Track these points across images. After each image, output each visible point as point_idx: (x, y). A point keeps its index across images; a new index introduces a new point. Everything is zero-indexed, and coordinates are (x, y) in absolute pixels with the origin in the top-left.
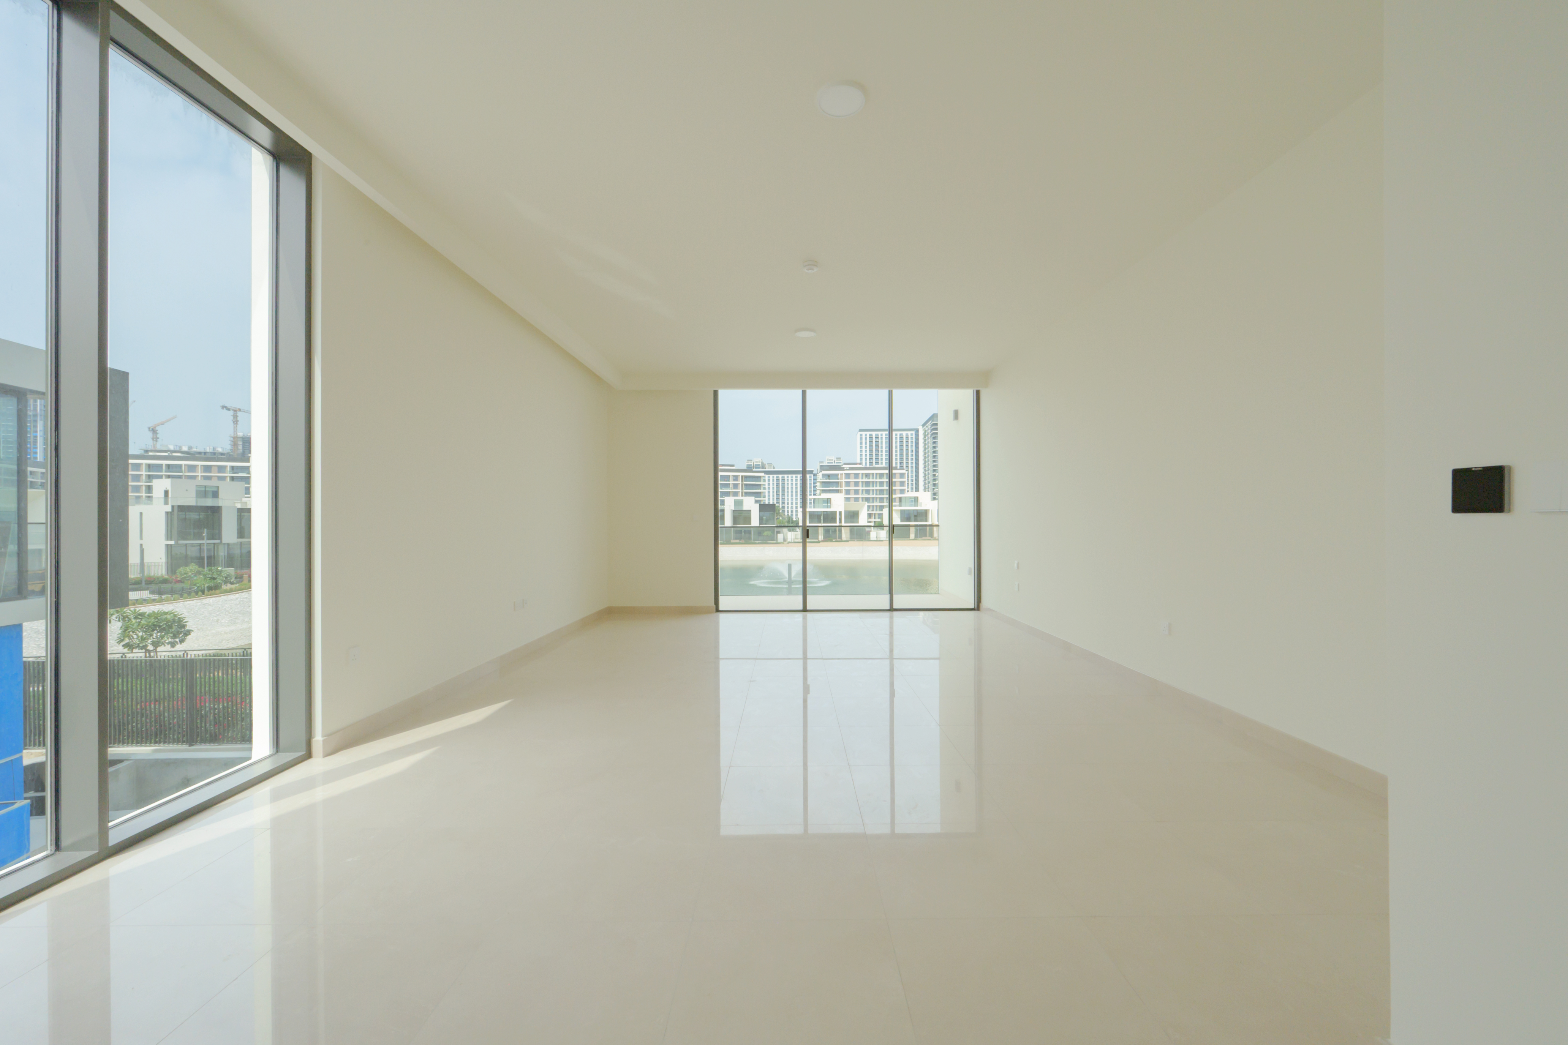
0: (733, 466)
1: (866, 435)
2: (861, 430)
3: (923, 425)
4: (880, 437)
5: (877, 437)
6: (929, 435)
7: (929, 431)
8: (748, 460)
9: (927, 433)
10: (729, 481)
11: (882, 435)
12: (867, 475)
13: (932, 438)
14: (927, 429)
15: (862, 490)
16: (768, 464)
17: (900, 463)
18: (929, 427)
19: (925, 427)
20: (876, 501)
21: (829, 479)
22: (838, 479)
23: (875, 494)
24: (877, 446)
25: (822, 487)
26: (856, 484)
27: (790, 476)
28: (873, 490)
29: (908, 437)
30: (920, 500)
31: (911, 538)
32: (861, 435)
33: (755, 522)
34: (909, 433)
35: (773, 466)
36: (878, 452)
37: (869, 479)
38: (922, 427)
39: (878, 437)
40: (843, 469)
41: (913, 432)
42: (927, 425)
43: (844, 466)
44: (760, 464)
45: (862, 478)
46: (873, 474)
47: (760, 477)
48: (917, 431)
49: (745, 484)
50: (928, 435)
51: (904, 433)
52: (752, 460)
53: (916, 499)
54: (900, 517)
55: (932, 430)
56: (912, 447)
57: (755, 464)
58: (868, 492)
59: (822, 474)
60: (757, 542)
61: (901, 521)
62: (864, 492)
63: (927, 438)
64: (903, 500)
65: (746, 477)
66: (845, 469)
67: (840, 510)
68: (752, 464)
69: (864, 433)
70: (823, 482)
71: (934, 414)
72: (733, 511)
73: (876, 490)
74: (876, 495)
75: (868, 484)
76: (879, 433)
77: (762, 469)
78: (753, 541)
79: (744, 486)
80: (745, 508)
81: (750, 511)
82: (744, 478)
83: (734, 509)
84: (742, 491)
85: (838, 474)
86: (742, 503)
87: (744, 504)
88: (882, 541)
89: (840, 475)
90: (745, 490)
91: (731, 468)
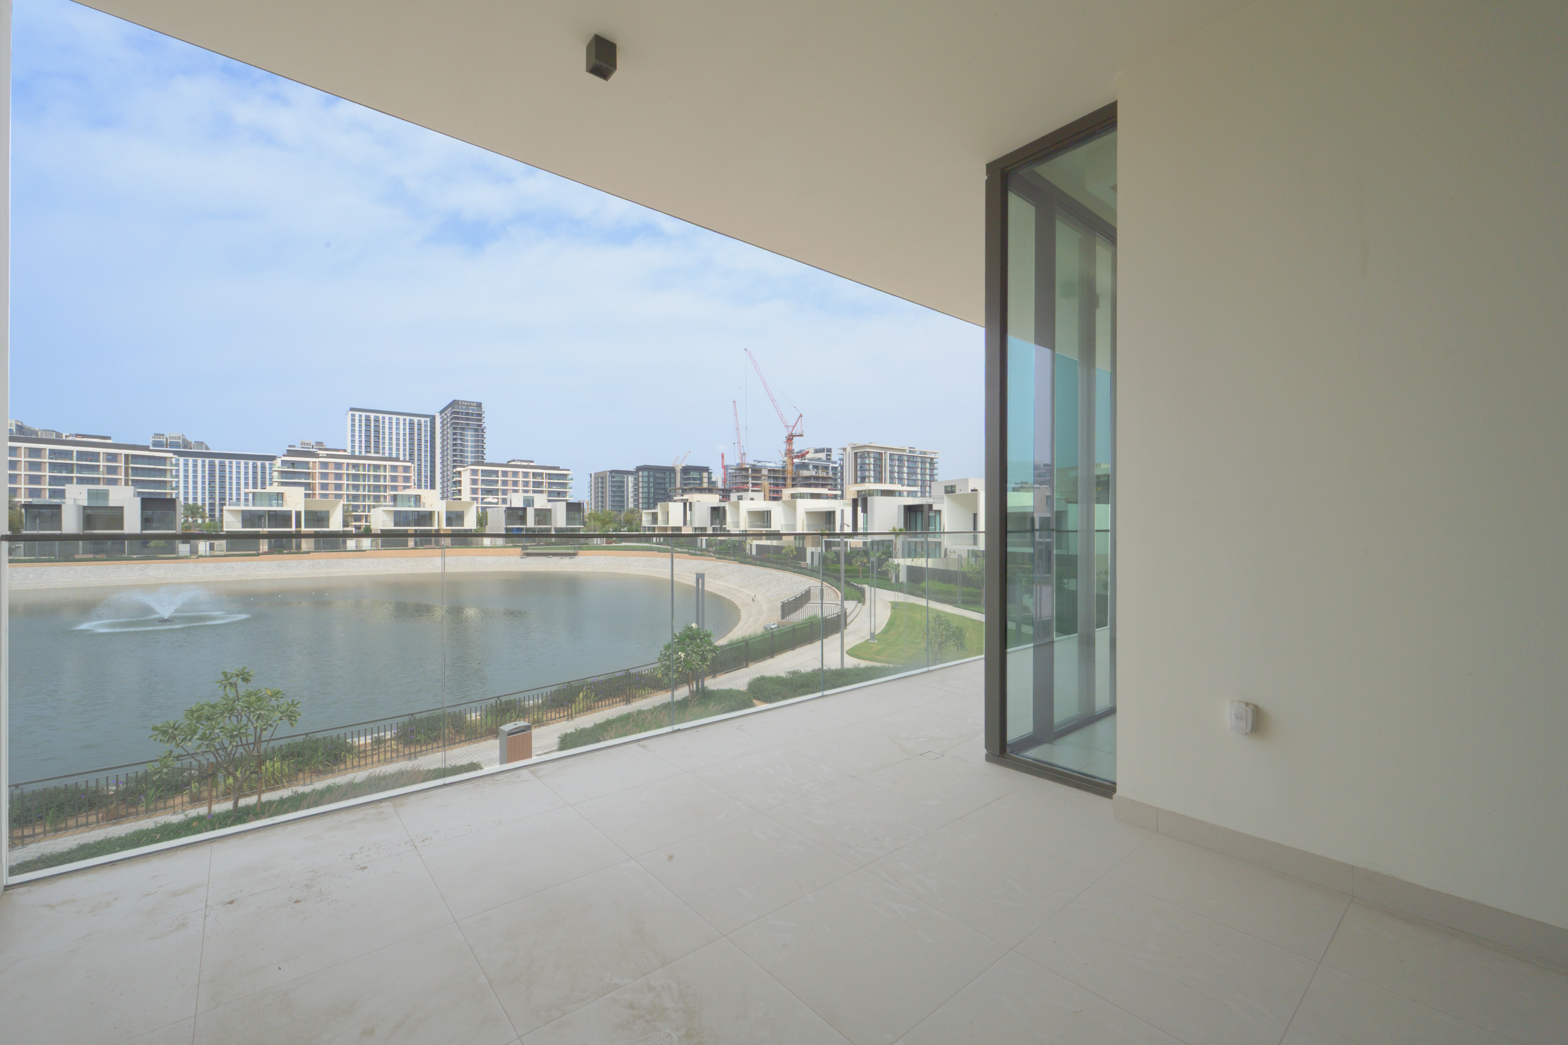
0: (109, 438)
1: (360, 416)
2: (352, 409)
3: (441, 412)
4: (381, 420)
5: (377, 420)
6: (449, 425)
7: (449, 420)
8: (155, 434)
9: (445, 422)
10: (98, 461)
11: (384, 418)
12: (355, 466)
13: (452, 428)
14: (445, 417)
15: (348, 485)
16: (195, 442)
17: (410, 455)
18: (449, 414)
19: (443, 415)
20: (369, 499)
21: (294, 468)
22: (309, 469)
23: (367, 491)
24: (377, 431)
25: (282, 479)
26: (338, 476)
27: (234, 462)
28: (364, 486)
29: (421, 424)
30: (421, 500)
31: (409, 546)
32: (353, 415)
33: (132, 524)
34: (423, 420)
35: (206, 445)
36: (379, 439)
37: (359, 471)
38: (439, 414)
39: (379, 421)
40: (316, 456)
41: (428, 420)
42: (446, 412)
43: (319, 452)
44: (181, 441)
45: (347, 470)
46: (364, 465)
47: (165, 458)
48: (433, 418)
49: (132, 468)
50: (447, 424)
51: (416, 419)
52: (163, 435)
53: (414, 498)
54: (393, 520)
55: (452, 419)
56: (425, 437)
57: (169, 440)
58: (356, 487)
59: (282, 461)
60: (135, 556)
61: (395, 526)
62: (351, 487)
63: (445, 427)
64: (397, 499)
65: (133, 456)
66: (320, 455)
67: (298, 510)
68: (164, 440)
69: (357, 414)
70: (282, 472)
71: (454, 401)
72: (85, 508)
73: (369, 486)
74: (369, 491)
75: (356, 477)
76: (381, 416)
77: (184, 448)
78: (125, 556)
79: (130, 471)
80: (112, 503)
81: (122, 508)
82: (130, 459)
83: (86, 504)
84: (127, 478)
85: (308, 463)
86: (105, 495)
87: (111, 496)
88: (365, 551)
89: (311, 463)
90: (132, 476)
91: (103, 442)
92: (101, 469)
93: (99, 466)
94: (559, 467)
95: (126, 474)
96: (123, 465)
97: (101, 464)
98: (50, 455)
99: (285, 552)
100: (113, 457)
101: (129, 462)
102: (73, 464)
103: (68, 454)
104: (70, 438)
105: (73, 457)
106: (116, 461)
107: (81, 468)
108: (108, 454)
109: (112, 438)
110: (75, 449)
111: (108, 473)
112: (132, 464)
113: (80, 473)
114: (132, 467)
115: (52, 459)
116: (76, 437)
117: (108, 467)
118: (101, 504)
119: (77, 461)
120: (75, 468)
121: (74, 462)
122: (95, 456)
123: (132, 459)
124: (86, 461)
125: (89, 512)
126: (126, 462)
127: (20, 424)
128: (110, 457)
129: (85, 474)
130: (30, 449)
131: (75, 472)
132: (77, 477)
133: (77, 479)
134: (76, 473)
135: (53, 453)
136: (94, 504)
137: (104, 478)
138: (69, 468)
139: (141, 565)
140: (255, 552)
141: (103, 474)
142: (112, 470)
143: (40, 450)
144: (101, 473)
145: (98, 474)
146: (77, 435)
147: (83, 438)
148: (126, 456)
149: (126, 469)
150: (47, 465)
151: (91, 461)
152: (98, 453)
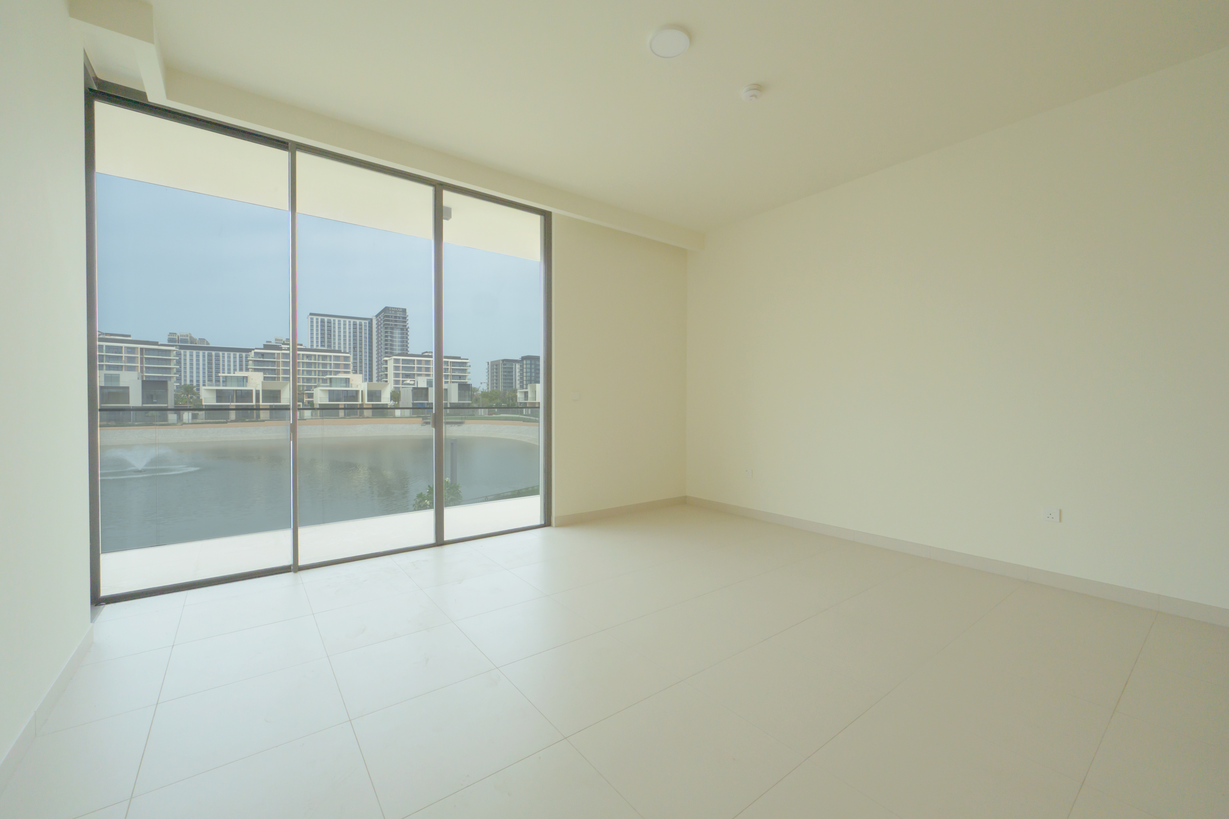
0: (129, 336)
1: (317, 319)
2: (311, 314)
3: (377, 316)
4: (332, 322)
5: (329, 322)
6: (382, 326)
7: (382, 322)
9: (380, 323)
10: (121, 353)
11: (334, 320)
12: (308, 357)
13: (384, 328)
14: (380, 320)
15: (303, 371)
16: (199, 339)
17: (354, 348)
18: (382, 318)
19: (378, 318)
20: (319, 381)
21: (263, 358)
22: (274, 359)
23: (317, 375)
24: (329, 330)
25: (254, 366)
27: (226, 353)
28: (315, 371)
29: (362, 325)
30: (351, 382)
31: (340, 417)
32: (312, 319)
33: (136, 399)
34: (363, 322)
35: (207, 342)
36: (331, 336)
37: (311, 360)
38: (375, 317)
39: (331, 323)
40: (281, 349)
41: (367, 322)
42: (380, 316)
43: (283, 346)
44: (188, 338)
45: (303, 359)
46: (315, 356)
47: (170, 351)
48: (371, 320)
50: (381, 325)
51: (358, 322)
52: (178, 334)
53: (347, 381)
54: (328, 397)
55: (384, 321)
56: (365, 334)
58: (309, 372)
59: (254, 352)
60: (136, 423)
61: (329, 401)
62: (305, 373)
63: (380, 327)
64: (333, 381)
65: (147, 349)
66: (283, 348)
67: (258, 389)
69: (315, 318)
70: (255, 361)
71: (386, 308)
72: (102, 387)
73: (319, 371)
74: (318, 376)
75: (309, 365)
76: (332, 319)
77: (191, 343)
78: (130, 423)
79: (144, 360)
80: (122, 384)
81: (128, 388)
83: (103, 385)
84: (142, 366)
85: (274, 354)
86: (117, 378)
87: (121, 379)
88: (305, 420)
89: (276, 354)
90: (146, 364)
91: (125, 339)
92: (123, 359)
93: (122, 356)
94: (460, 357)
95: (142, 363)
96: (139, 356)
99: (247, 420)
100: (132, 350)
101: (144, 354)
105: (103, 350)
106: (134, 353)
107: (109, 358)
108: (128, 348)
109: (131, 336)
110: (105, 344)
111: (129, 362)
112: (146, 355)
113: (108, 362)
114: (146, 358)
116: (106, 335)
117: (128, 357)
118: (114, 384)
119: (106, 353)
120: (105, 358)
121: (104, 354)
122: (119, 350)
123: (145, 352)
124: (112, 353)
125: (106, 391)
126: (142, 354)
128: (130, 350)
129: (111, 363)
132: (106, 365)
133: (106, 367)
134: (106, 362)
136: (109, 384)
137: (125, 366)
139: (140, 430)
140: (225, 421)
141: (125, 363)
142: (131, 359)
144: (123, 362)
145: (121, 363)
146: (106, 334)
147: (110, 336)
148: (142, 349)
149: (142, 359)
151: (116, 353)
152: (122, 347)
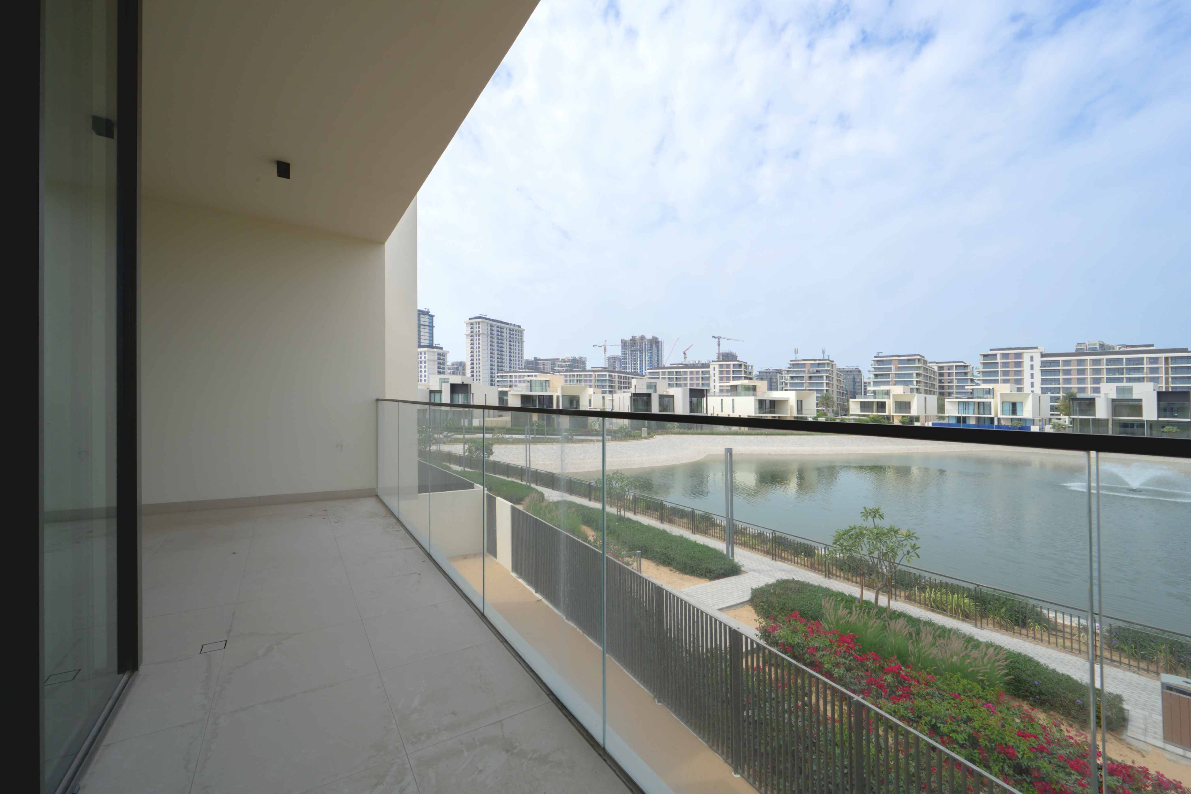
0: (1153, 346)
10: (1143, 364)
72: (1113, 400)
79: (1170, 370)
80: (1135, 397)
82: (1170, 360)
83: (1115, 397)
84: (1167, 376)
86: (1130, 390)
87: (1134, 391)
90: (1169, 374)
91: (1148, 349)
92: (1145, 370)
93: (1143, 368)
95: (1167, 373)
96: (1163, 365)
97: (1145, 366)
98: (1106, 363)
100: (1155, 360)
101: (1169, 363)
102: (1123, 368)
103: (1120, 361)
104: (1121, 350)
105: (1123, 362)
106: (1157, 363)
107: (1129, 370)
108: (1150, 358)
110: (1124, 357)
111: (1151, 373)
112: (1172, 364)
114: (1171, 367)
115: (1108, 365)
116: (1127, 348)
117: (1151, 368)
118: (1126, 397)
120: (1125, 371)
121: (1124, 366)
122: (1140, 361)
124: (1134, 365)
125: (1117, 403)
126: (1166, 363)
127: (1102, 343)
128: (1152, 361)
130: (1093, 360)
131: (1125, 374)
135: (1109, 361)
136: (1121, 397)
137: (1147, 377)
138: (1120, 371)
141: (1147, 374)
142: (1154, 370)
143: (1100, 360)
144: (1143, 373)
147: (1132, 348)
148: (1166, 359)
149: (1167, 369)
150: (1105, 370)
151: (1137, 365)
152: (1143, 358)
